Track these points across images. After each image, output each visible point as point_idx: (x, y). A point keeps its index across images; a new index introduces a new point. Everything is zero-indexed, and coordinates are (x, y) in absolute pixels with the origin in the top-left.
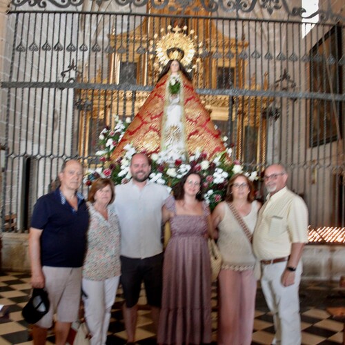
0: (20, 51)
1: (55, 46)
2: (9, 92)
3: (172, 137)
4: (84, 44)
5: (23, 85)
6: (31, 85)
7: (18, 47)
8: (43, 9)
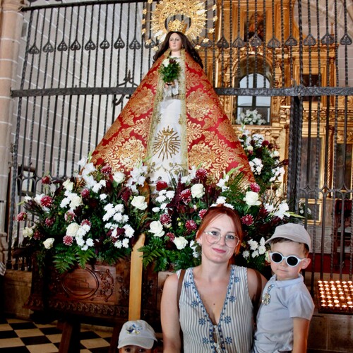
0: (34, 53)
1: (72, 45)
2: (20, 102)
3: (163, 146)
4: (105, 40)
5: (35, 93)
6: (44, 92)
7: (31, 49)
8: (60, 3)
